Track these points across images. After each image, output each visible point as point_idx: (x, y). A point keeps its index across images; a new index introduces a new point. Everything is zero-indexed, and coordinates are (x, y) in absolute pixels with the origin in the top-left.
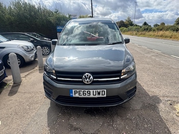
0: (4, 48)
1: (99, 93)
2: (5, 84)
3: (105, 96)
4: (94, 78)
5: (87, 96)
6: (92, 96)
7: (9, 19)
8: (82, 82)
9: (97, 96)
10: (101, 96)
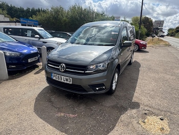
0: (46, 42)
1: (67, 80)
2: (37, 67)
3: (71, 83)
4: (67, 68)
5: (60, 80)
6: (63, 81)
7: (65, 21)
8: (59, 69)
9: (66, 82)
10: (68, 82)
